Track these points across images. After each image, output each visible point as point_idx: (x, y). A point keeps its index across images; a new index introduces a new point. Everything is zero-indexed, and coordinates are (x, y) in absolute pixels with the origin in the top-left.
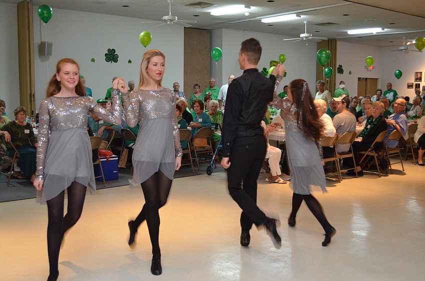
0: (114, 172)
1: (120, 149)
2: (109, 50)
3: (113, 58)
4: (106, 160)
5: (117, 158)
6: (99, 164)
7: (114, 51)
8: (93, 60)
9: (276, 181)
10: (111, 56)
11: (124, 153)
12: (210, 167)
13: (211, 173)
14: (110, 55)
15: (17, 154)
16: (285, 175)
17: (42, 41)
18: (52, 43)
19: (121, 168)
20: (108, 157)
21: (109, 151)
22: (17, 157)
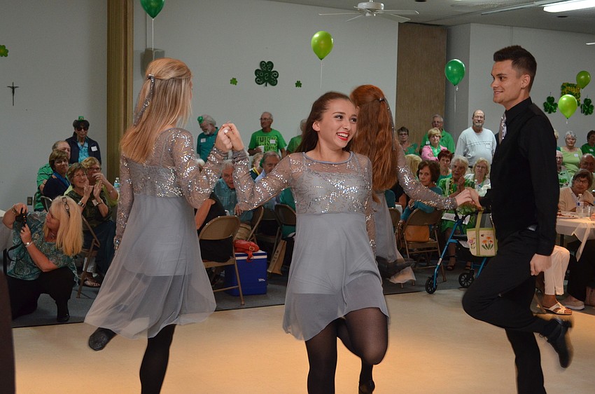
0: (260, 280)
1: (272, 240)
2: (262, 64)
3: (269, 77)
4: (245, 258)
5: (265, 257)
6: (234, 265)
7: (270, 64)
8: (234, 81)
9: (552, 309)
10: (266, 75)
11: (279, 248)
12: (432, 278)
13: (435, 290)
14: (264, 72)
15: (96, 242)
16: (574, 299)
17: (148, 47)
18: (163, 52)
19: (273, 274)
20: (250, 253)
21: (253, 243)
22: (95, 248)
